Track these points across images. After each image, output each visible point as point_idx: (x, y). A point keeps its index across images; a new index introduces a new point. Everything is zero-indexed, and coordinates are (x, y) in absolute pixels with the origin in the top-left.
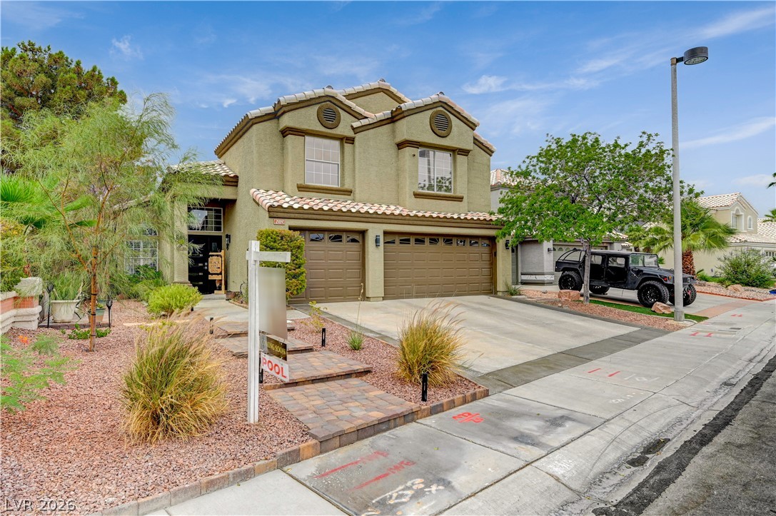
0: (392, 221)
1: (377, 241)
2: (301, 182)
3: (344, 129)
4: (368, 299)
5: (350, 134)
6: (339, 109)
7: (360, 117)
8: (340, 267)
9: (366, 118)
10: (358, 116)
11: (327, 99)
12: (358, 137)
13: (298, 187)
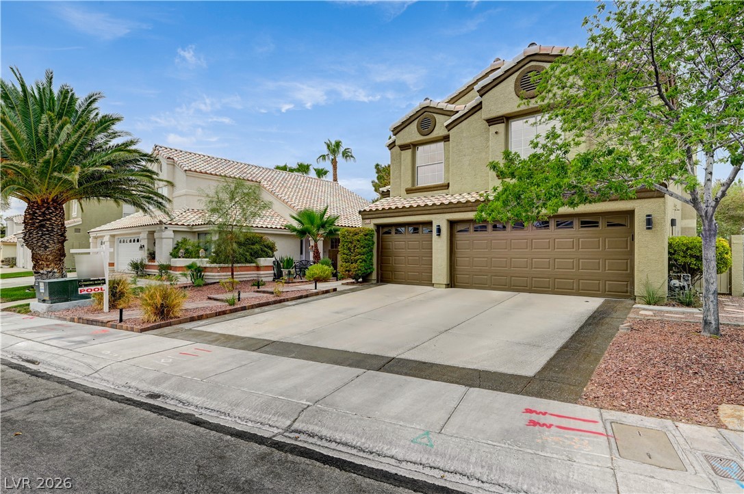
0: (454, 210)
1: (439, 230)
2: (409, 186)
3: (439, 131)
4: (432, 285)
5: (445, 132)
6: (435, 115)
7: (453, 113)
8: (418, 255)
9: (457, 112)
10: (449, 113)
11: (423, 111)
12: (451, 132)
13: (406, 191)
